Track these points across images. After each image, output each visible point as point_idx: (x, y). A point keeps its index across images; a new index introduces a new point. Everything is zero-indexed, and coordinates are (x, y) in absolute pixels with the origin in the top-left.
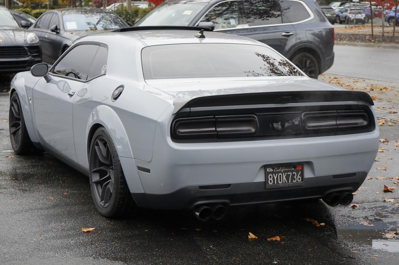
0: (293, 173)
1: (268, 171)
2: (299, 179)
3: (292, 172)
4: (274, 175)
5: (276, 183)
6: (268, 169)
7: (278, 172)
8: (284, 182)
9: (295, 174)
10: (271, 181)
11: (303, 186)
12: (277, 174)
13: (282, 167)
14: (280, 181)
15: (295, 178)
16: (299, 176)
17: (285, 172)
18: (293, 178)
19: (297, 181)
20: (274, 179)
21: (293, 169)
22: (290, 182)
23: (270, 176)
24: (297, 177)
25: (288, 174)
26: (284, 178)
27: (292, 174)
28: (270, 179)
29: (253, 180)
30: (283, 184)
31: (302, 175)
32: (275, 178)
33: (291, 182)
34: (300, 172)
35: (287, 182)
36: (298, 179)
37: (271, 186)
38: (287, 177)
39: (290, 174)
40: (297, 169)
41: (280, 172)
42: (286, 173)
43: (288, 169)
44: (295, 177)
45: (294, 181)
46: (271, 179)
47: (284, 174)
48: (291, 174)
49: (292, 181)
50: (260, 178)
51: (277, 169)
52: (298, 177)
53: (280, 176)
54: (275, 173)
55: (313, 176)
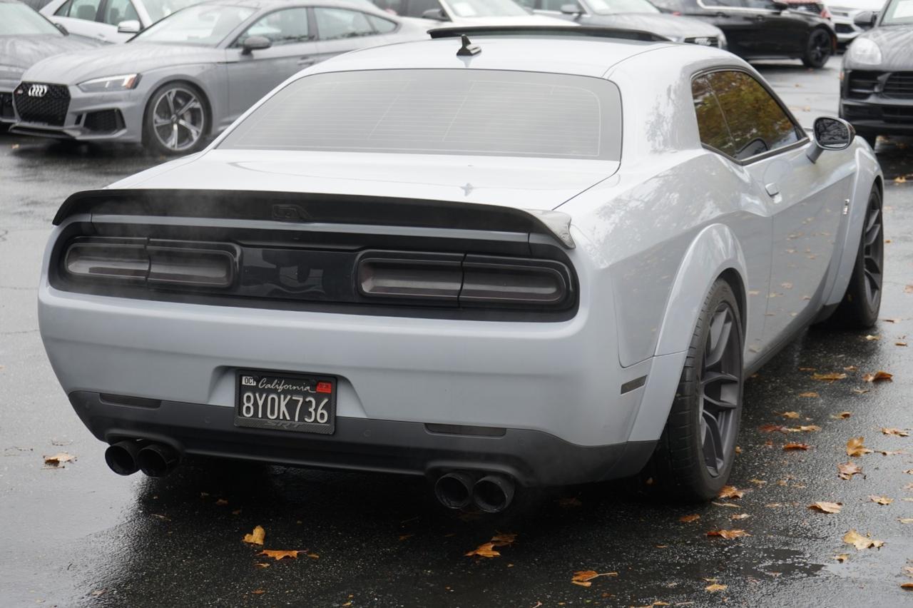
0: (307, 400)
1: (244, 383)
2: (322, 415)
3: (305, 394)
4: (257, 395)
5: (260, 416)
6: (244, 378)
7: (269, 391)
8: (281, 418)
9: (310, 402)
10: (248, 408)
11: (328, 435)
12: (264, 395)
13: (280, 379)
14: (272, 413)
15: (311, 412)
16: (323, 408)
17: (285, 392)
18: (305, 412)
19: (315, 420)
20: (255, 404)
21: (308, 388)
22: (296, 419)
23: (249, 398)
24: (316, 410)
25: (294, 398)
26: (283, 408)
27: (304, 402)
28: (246, 405)
29: (208, 402)
30: (277, 421)
31: (331, 407)
32: (260, 403)
33: (299, 421)
34: (326, 400)
35: (288, 418)
36: (318, 416)
37: (247, 420)
38: (291, 406)
39: (299, 401)
40: (319, 389)
41: (275, 391)
42: (289, 397)
43: (294, 388)
44: (311, 410)
45: (306, 419)
46: (250, 405)
47: (282, 396)
48: (301, 400)
49: (301, 419)
50: (225, 397)
51: (267, 383)
52: (319, 411)
53: (273, 399)
54: (261, 392)
55: (364, 416)
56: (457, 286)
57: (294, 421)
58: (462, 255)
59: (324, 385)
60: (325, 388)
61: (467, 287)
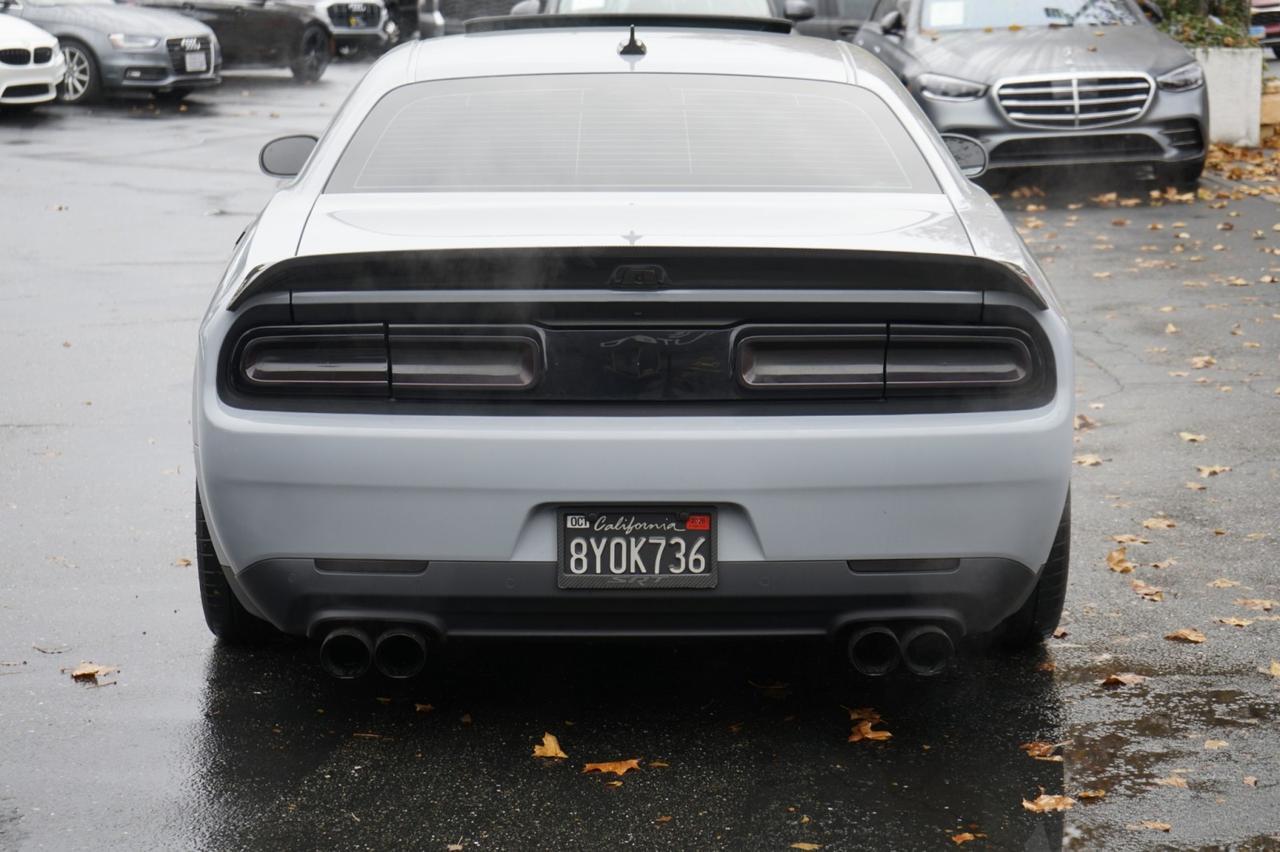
0: (673, 542)
1: (569, 525)
2: (697, 563)
3: (669, 535)
4: (592, 541)
5: (598, 571)
6: (569, 518)
7: (611, 535)
8: (633, 570)
9: (678, 544)
10: (579, 562)
11: (709, 589)
12: (604, 541)
13: (628, 516)
14: (618, 564)
15: (679, 560)
16: (697, 552)
17: (637, 534)
18: (670, 558)
19: (687, 570)
20: (591, 555)
21: (673, 525)
22: (657, 571)
23: (579, 547)
24: (687, 555)
25: (651, 541)
26: (635, 556)
27: (668, 545)
28: (575, 556)
29: (512, 556)
30: (628, 576)
31: (709, 550)
32: (598, 552)
33: (660, 573)
34: (702, 540)
35: (643, 570)
36: (690, 563)
37: (579, 578)
38: (647, 553)
39: (659, 544)
40: (689, 526)
41: (621, 533)
42: (644, 540)
43: (651, 526)
44: (680, 555)
45: (672, 570)
46: (582, 556)
47: (633, 540)
48: (663, 542)
49: (664, 569)
50: (540, 548)
51: (607, 523)
52: (692, 557)
53: (618, 546)
54: (599, 537)
55: (759, 558)
56: (877, 369)
57: (654, 573)
58: (884, 325)
59: (698, 519)
60: (698, 523)
61: (892, 369)
